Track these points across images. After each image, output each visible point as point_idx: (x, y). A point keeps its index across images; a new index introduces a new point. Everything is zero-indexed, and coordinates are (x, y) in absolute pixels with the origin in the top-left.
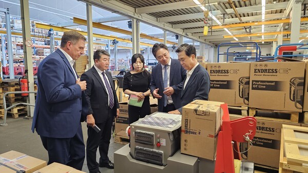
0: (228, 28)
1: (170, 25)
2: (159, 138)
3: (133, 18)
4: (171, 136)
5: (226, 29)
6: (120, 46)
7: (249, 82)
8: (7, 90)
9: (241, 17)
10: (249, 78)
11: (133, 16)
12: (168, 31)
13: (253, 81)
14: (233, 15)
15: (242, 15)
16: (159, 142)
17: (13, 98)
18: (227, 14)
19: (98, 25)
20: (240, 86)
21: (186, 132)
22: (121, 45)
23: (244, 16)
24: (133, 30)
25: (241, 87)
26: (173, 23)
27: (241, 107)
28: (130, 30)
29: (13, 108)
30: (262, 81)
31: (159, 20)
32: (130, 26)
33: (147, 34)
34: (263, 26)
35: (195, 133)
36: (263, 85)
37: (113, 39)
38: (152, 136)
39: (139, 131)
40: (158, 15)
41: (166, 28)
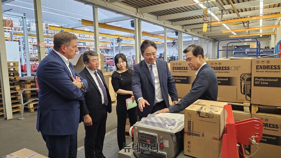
0: (226, 24)
1: (170, 23)
2: (162, 139)
3: (136, 17)
4: (174, 138)
5: (224, 25)
6: (123, 44)
7: (251, 78)
8: (24, 87)
9: (239, 12)
10: (251, 75)
11: (135, 16)
12: (168, 28)
13: (255, 78)
14: (231, 11)
15: (240, 10)
16: (162, 144)
17: (29, 94)
18: (225, 10)
19: (103, 25)
20: (241, 82)
21: (190, 134)
22: (124, 42)
23: (242, 11)
24: (136, 29)
25: (243, 83)
26: (172, 21)
27: (243, 103)
28: (133, 29)
29: (29, 103)
30: (264, 78)
31: (160, 18)
32: (133, 25)
33: (149, 32)
34: (261, 21)
35: (199, 135)
36: (266, 82)
37: (118, 37)
38: (155, 137)
39: (142, 132)
40: (158, 14)
41: (166, 25)
